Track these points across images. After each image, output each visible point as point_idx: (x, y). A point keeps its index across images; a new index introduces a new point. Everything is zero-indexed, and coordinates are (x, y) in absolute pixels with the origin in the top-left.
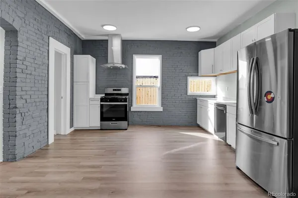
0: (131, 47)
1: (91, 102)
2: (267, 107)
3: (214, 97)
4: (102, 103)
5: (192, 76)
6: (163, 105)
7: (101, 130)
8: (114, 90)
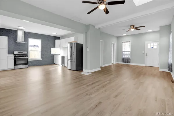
0: (28, 35)
1: (9, 58)
2: (73, 55)
3: (60, 54)
4: (15, 58)
5: (52, 47)
6: (42, 58)
7: (14, 69)
8: (19, 52)
